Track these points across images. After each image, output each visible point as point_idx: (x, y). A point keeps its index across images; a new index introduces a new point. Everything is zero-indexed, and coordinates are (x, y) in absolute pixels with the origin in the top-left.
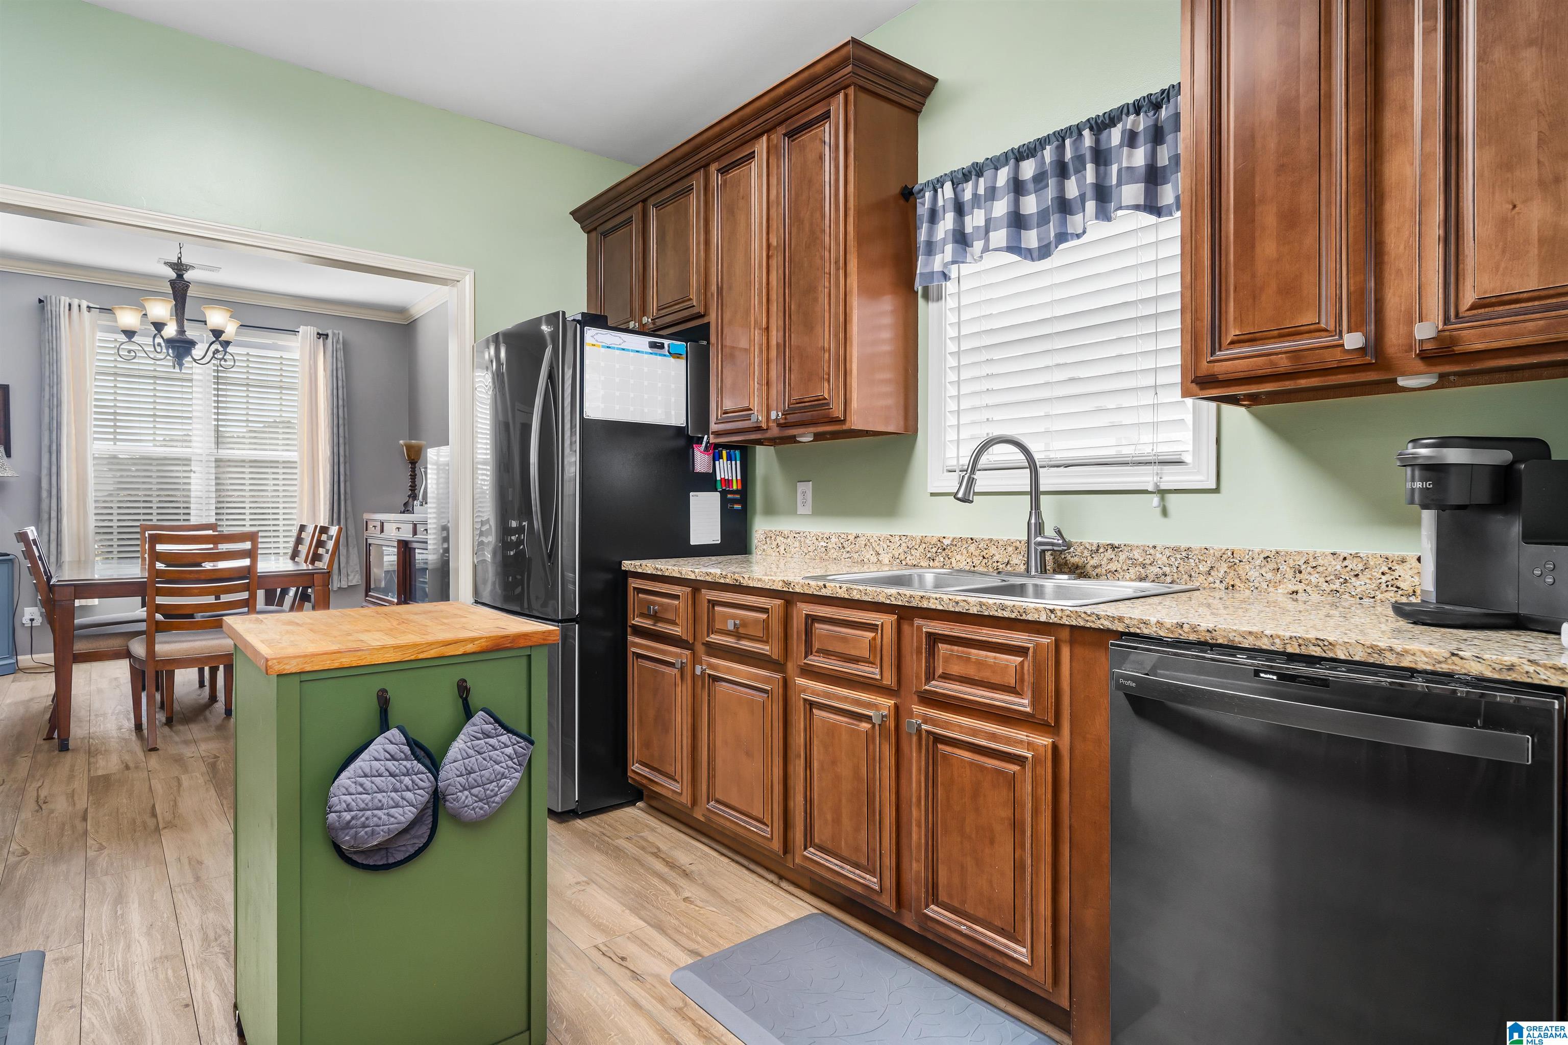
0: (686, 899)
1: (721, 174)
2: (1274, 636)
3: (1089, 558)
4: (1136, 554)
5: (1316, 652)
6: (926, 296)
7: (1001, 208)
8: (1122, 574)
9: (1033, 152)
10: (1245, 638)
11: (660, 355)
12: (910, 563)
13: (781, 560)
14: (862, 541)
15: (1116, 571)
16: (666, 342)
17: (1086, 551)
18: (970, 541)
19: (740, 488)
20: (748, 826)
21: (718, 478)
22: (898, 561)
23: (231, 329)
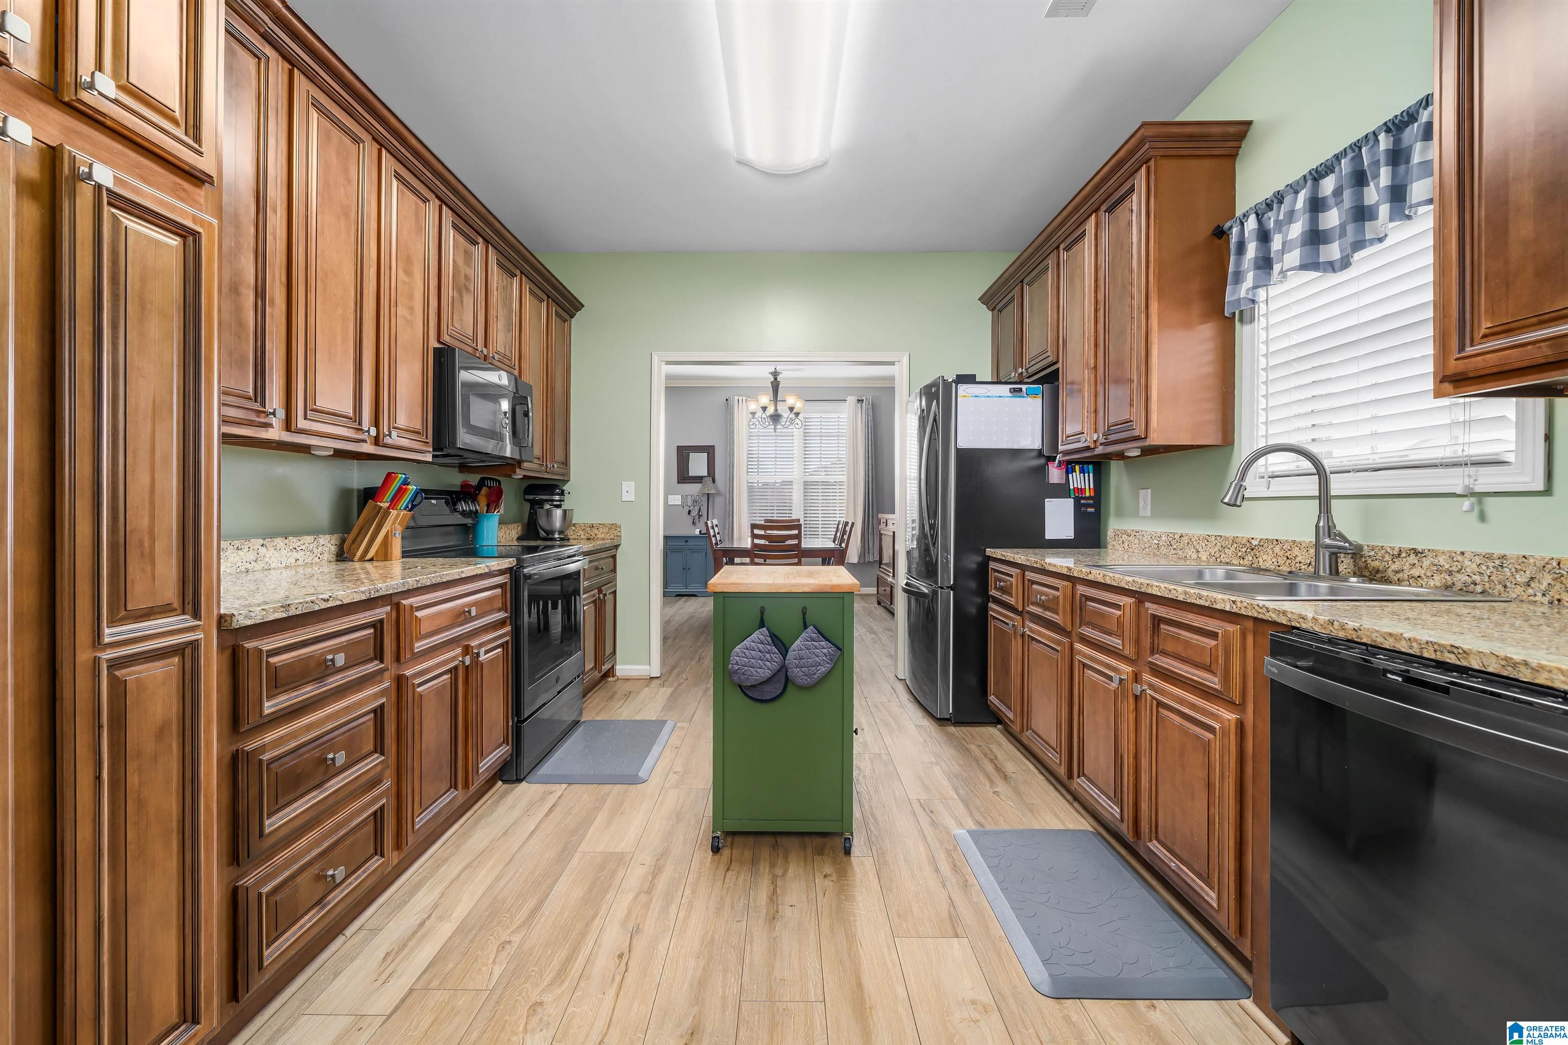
0: (995, 793)
1: (1067, 251)
2: (1412, 639)
3: (1390, 562)
4: (1442, 560)
5: (1450, 659)
6: (1241, 320)
7: (1297, 229)
8: (1425, 580)
9: (1332, 168)
10: (1386, 639)
11: (1019, 397)
12: (1223, 560)
13: (1125, 554)
14: (1185, 540)
15: (1419, 577)
16: (1024, 387)
17: (1387, 556)
18: (1275, 542)
19: (1092, 495)
20: (1047, 753)
21: (1072, 487)
22: (1214, 558)
23: (799, 405)
